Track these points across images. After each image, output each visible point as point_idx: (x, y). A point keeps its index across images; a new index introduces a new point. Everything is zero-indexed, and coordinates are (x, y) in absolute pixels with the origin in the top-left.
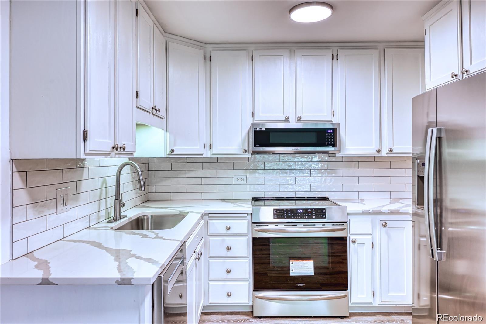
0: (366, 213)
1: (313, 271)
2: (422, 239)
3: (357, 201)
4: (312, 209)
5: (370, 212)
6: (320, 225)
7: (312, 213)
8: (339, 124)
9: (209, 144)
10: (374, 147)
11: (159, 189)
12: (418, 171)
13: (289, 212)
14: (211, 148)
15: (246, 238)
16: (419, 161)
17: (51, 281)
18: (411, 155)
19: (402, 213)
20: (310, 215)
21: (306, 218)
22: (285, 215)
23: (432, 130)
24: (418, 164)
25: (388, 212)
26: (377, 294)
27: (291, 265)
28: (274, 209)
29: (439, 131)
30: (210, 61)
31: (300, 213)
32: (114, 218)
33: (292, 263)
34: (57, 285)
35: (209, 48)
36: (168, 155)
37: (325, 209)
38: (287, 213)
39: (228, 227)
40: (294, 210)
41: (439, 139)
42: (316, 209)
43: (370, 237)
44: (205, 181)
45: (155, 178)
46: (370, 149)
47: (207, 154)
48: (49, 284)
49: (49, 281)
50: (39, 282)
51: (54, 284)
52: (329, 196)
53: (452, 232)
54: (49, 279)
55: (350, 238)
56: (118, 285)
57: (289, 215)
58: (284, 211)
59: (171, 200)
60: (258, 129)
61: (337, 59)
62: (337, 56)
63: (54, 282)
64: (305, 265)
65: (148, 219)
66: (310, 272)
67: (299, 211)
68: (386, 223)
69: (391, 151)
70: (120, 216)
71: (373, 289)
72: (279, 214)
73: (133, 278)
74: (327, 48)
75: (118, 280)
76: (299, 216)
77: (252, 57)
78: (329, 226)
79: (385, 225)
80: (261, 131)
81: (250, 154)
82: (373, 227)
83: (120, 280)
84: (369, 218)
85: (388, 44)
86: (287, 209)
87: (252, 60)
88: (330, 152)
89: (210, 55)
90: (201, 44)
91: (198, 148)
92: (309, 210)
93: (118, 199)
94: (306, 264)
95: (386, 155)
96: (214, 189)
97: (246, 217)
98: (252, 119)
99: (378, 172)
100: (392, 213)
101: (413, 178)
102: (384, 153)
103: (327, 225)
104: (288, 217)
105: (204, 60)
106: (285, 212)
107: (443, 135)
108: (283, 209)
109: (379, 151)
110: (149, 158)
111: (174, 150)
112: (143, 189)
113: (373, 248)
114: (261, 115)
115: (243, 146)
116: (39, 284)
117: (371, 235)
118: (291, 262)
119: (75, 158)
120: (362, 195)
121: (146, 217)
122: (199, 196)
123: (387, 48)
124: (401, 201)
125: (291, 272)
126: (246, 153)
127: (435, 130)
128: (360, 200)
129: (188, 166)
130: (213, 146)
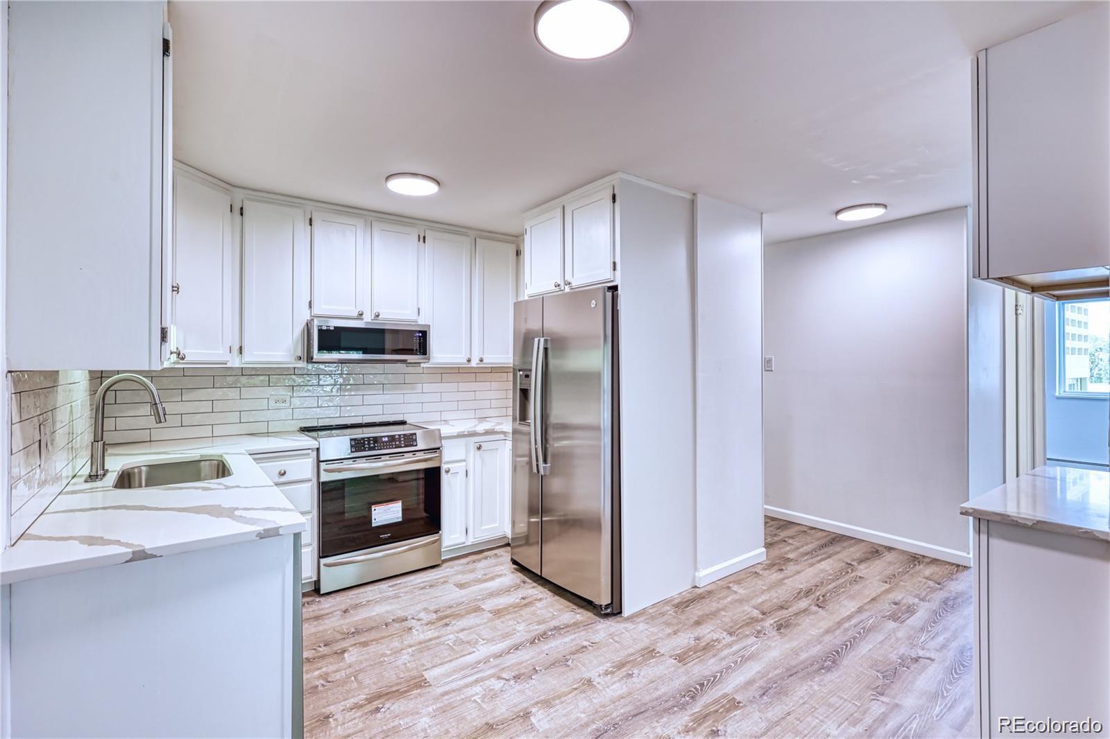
0: (461, 436)
1: (401, 515)
2: (519, 459)
3: (439, 423)
4: (400, 435)
5: (466, 433)
6: (411, 454)
7: (400, 441)
8: (429, 326)
9: (238, 347)
10: (463, 356)
11: (122, 423)
12: (521, 384)
13: (372, 442)
14: (241, 353)
15: (309, 484)
16: (521, 373)
17: (149, 552)
18: (512, 365)
19: (496, 432)
20: (397, 443)
21: (393, 448)
22: (367, 446)
23: (539, 340)
24: (521, 376)
25: (483, 432)
26: (470, 531)
27: (373, 512)
28: (351, 440)
29: (546, 341)
30: (242, 214)
31: (386, 442)
32: (92, 474)
33: (375, 510)
34: (161, 556)
35: (239, 195)
36: (174, 363)
37: (415, 434)
38: (369, 444)
39: (283, 472)
40: (378, 439)
41: (546, 349)
42: (405, 435)
43: (464, 464)
44: (219, 406)
45: (115, 403)
46: (458, 358)
47: (235, 362)
48: (145, 558)
49: (146, 553)
50: (128, 559)
51: (155, 556)
52: (406, 419)
53: (558, 447)
54: (146, 551)
55: (444, 467)
56: (261, 538)
57: (372, 445)
58: (364, 441)
59: (150, 441)
60: (324, 328)
61: (424, 242)
62: (424, 237)
63: (155, 553)
64: (392, 510)
65: (140, 472)
66: (398, 518)
67: (384, 439)
68: (480, 446)
69: (481, 360)
70: (103, 469)
71: (467, 525)
72: (358, 445)
73: (281, 527)
74: (412, 225)
75: (260, 533)
76: (384, 446)
77: (311, 220)
78: (421, 456)
79: (479, 448)
80: (328, 331)
81: (305, 363)
82: (467, 452)
83: (263, 532)
84: (462, 441)
85: (479, 233)
86: (369, 438)
87: (311, 225)
88: (409, 361)
89: (240, 207)
90: (228, 185)
91: (221, 352)
92: (397, 437)
93: (100, 439)
94: (392, 507)
95: (476, 366)
96: (234, 417)
97: (309, 454)
98: (309, 311)
99: (463, 386)
100: (487, 433)
101: (514, 392)
102: (474, 363)
103: (418, 454)
104: (371, 449)
105: (231, 211)
106: (366, 443)
107: (549, 346)
108: (363, 439)
109: (469, 361)
110: (102, 371)
111: (185, 356)
112: (163, 420)
113: (467, 476)
114: (323, 306)
115: (295, 350)
116: (127, 562)
117: (465, 461)
118: (373, 509)
119: (148, 369)
120: (446, 416)
121: (136, 470)
122: (206, 431)
123: (480, 238)
124: (488, 419)
125: (373, 521)
126: (301, 362)
127: (542, 340)
128: (443, 422)
129: (187, 382)
130: (245, 351)
